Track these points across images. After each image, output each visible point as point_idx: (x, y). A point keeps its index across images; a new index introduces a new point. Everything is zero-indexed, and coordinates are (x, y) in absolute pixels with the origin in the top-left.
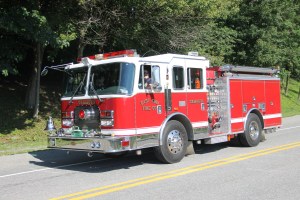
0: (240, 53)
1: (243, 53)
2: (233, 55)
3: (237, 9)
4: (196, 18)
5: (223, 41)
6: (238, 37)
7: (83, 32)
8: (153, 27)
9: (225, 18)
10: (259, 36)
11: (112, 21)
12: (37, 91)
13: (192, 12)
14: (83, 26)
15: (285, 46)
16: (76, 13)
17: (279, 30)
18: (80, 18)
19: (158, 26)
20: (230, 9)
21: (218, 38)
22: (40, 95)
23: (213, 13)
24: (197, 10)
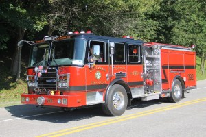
0: (160, 37)
1: (162, 38)
2: (156, 39)
3: (158, 7)
4: (130, 13)
5: (149, 29)
6: (159, 26)
7: (52, 22)
8: (100, 19)
9: (150, 13)
10: (173, 26)
11: (72, 14)
12: (19, 63)
13: (127, 9)
14: (52, 18)
15: (191, 32)
16: (47, 9)
17: (187, 21)
18: (50, 12)
19: (105, 19)
20: (153, 6)
21: (145, 27)
22: (21, 65)
23: (142, 10)
24: (131, 7)
